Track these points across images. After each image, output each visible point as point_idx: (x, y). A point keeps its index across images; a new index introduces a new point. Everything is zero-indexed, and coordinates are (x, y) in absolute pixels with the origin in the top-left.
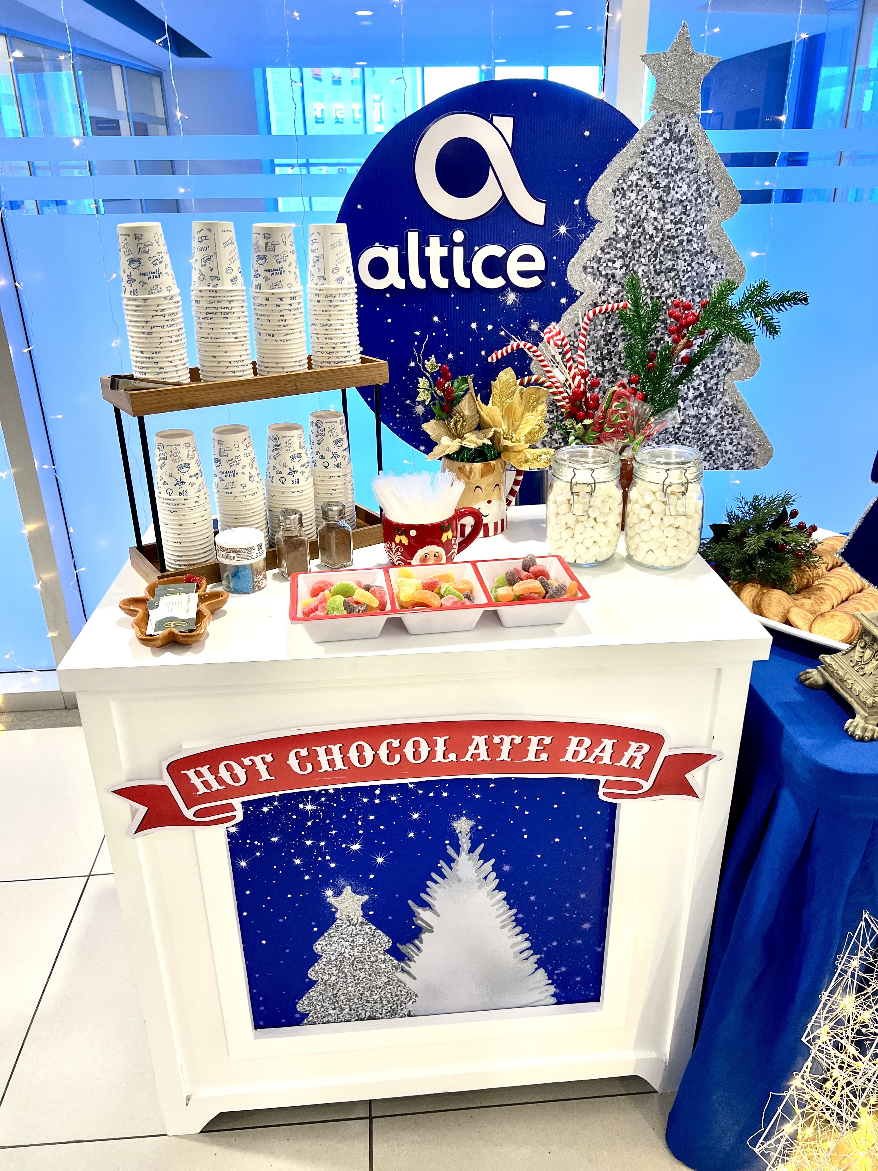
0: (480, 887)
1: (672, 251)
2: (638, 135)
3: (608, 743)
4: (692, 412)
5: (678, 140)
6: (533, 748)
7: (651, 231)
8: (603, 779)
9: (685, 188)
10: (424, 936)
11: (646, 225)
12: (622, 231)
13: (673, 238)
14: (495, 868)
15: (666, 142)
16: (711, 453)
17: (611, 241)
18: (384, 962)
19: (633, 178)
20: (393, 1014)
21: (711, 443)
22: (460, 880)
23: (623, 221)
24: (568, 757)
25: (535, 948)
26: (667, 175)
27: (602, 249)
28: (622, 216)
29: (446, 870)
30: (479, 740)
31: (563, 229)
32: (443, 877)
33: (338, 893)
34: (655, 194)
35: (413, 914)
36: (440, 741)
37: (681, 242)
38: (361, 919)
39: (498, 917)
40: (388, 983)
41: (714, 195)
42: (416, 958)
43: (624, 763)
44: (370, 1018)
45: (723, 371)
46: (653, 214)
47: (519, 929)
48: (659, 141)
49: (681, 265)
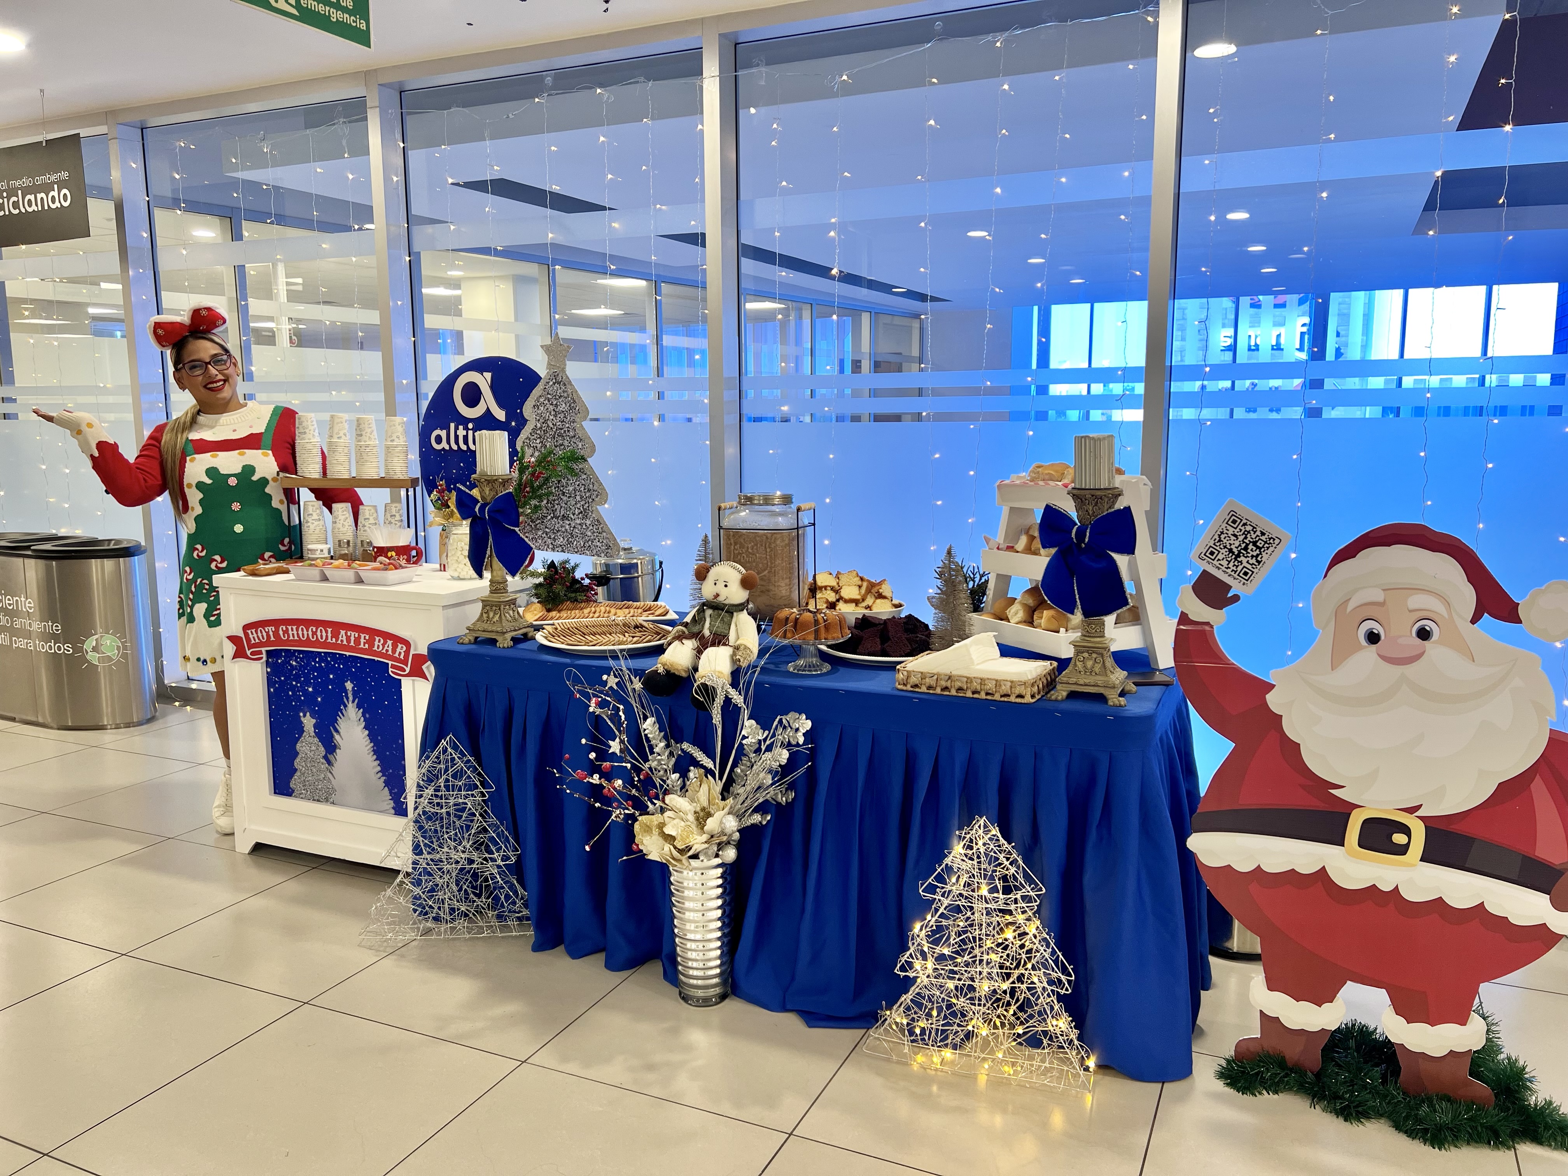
0: (358, 725)
1: (560, 435)
2: (542, 381)
3: (390, 642)
4: (578, 521)
5: (559, 383)
6: (362, 641)
7: (551, 426)
8: (390, 663)
9: (564, 405)
10: (338, 751)
11: (548, 422)
12: (539, 425)
13: (561, 429)
14: (363, 715)
15: (554, 384)
16: (589, 546)
17: (535, 429)
18: (323, 764)
19: (542, 400)
20: (327, 800)
21: (589, 540)
22: (350, 719)
23: (539, 420)
24: (375, 648)
25: (383, 771)
26: (556, 399)
27: (531, 434)
28: (538, 418)
29: (344, 711)
30: (343, 632)
31: (513, 424)
32: (343, 715)
33: (305, 716)
34: (552, 408)
35: (332, 736)
36: (329, 630)
37: (565, 431)
38: (313, 734)
39: (366, 746)
40: (324, 778)
41: (577, 409)
42: (335, 765)
43: (397, 655)
44: (318, 801)
45: (591, 500)
46: (551, 417)
47: (375, 757)
48: (551, 383)
49: (566, 443)
